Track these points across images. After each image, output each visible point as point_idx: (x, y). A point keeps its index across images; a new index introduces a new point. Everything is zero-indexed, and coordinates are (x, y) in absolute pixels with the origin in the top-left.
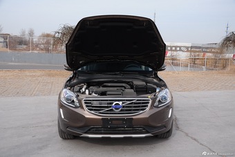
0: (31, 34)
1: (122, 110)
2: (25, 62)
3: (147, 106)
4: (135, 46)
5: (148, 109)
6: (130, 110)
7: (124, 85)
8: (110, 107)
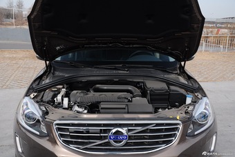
0: (20, 5)
1: (127, 144)
2: (8, 39)
3: (174, 135)
4: (150, 21)
5: (175, 141)
6: (142, 144)
7: (130, 88)
8: (105, 138)
